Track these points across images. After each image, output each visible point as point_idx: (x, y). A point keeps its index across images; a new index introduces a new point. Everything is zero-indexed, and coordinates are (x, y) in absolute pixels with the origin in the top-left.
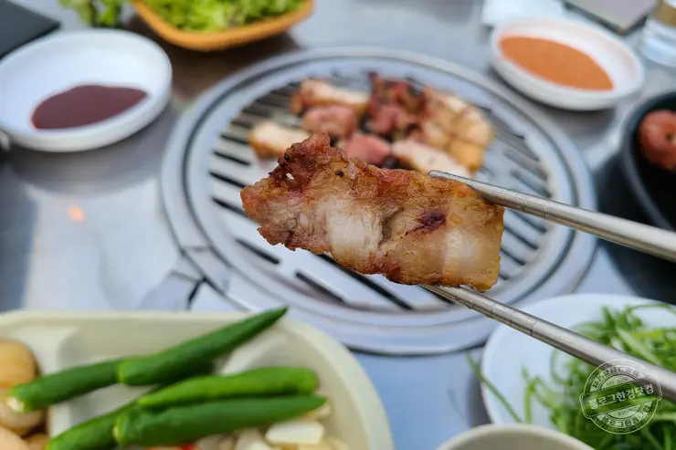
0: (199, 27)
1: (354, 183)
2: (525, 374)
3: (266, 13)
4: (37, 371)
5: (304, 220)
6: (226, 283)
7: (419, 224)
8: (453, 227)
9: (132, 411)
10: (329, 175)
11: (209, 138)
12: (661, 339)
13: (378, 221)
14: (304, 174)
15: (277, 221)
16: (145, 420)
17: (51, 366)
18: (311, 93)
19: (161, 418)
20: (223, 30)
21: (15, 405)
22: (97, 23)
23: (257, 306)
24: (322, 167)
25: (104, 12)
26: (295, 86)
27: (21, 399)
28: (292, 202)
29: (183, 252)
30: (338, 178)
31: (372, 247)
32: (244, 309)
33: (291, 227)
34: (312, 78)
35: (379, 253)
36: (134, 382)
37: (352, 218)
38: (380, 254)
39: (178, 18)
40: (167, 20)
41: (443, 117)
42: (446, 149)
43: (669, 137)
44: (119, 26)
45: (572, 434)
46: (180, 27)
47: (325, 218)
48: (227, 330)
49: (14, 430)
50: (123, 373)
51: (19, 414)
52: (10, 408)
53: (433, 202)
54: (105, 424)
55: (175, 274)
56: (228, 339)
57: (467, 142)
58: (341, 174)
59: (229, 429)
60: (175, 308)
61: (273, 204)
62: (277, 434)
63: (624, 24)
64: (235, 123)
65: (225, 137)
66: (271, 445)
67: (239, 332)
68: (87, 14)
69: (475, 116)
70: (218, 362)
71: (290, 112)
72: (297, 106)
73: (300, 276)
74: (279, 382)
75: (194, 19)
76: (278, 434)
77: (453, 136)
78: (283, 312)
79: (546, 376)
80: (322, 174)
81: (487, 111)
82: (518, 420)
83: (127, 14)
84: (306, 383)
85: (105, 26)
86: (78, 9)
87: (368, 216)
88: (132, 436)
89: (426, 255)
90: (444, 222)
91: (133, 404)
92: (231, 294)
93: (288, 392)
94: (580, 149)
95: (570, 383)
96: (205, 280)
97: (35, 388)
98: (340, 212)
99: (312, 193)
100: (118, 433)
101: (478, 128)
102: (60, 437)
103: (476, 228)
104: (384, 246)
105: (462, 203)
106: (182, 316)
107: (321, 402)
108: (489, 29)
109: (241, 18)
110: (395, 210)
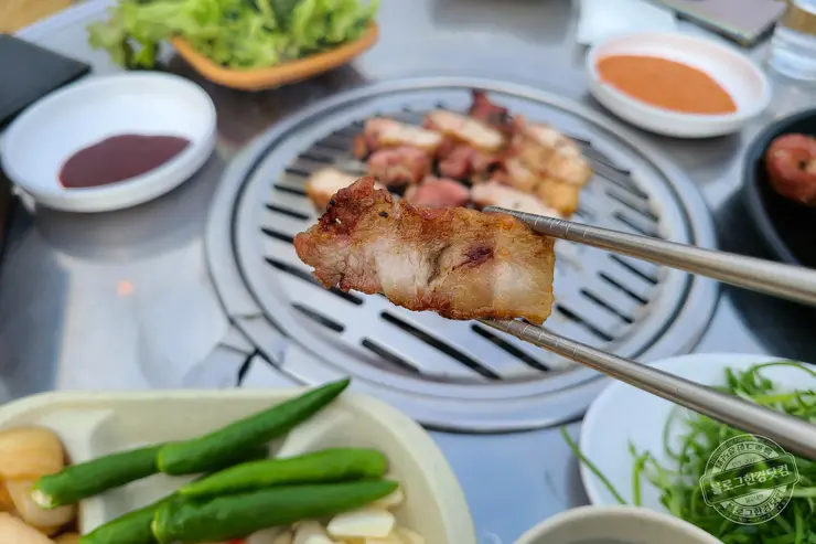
0: (247, 63)
1: (399, 222)
2: (632, 449)
3: (324, 44)
4: (66, 460)
5: (353, 262)
6: (282, 355)
7: (466, 258)
8: (500, 260)
9: (173, 503)
10: (375, 217)
11: (261, 190)
12: (795, 403)
13: (424, 258)
14: (350, 217)
15: (327, 264)
16: (188, 513)
17: (82, 454)
18: (376, 135)
19: (207, 509)
20: (274, 65)
21: (41, 499)
22: (133, 66)
23: (316, 379)
24: (367, 209)
25: (140, 52)
26: (359, 125)
27: (48, 491)
28: (341, 244)
29: (232, 321)
30: (383, 219)
31: (421, 283)
32: (301, 383)
33: (341, 269)
34: (379, 116)
35: (427, 289)
36: (177, 470)
37: (398, 257)
38: (428, 291)
39: (223, 55)
40: (210, 57)
41: (531, 154)
42: (535, 190)
43: (803, 165)
44: (158, 67)
45: (686, 517)
46: (225, 64)
47: (373, 259)
48: (281, 407)
49: (41, 529)
50: (163, 460)
51: (45, 509)
52: (36, 504)
53: (479, 236)
54: (143, 519)
55: (223, 346)
56: (282, 418)
57: (560, 181)
58: (384, 215)
59: (286, 521)
60: (222, 385)
61: (322, 249)
62: (339, 527)
63: (748, 34)
64: (289, 171)
65: (279, 188)
66: (333, 538)
67: (295, 410)
68: (120, 56)
69: (570, 151)
70: (272, 445)
71: (353, 157)
72: (361, 149)
73: (367, 343)
74: (342, 465)
75: (241, 55)
76: (341, 526)
77: (543, 175)
78: (345, 384)
79: (657, 451)
80: (368, 216)
81: (584, 144)
82: (622, 502)
83: (166, 53)
84: (373, 467)
85: (140, 68)
86: (110, 49)
87: (415, 254)
88: (173, 532)
89: (474, 289)
90: (492, 256)
91: (176, 495)
92: (286, 368)
93: (352, 477)
94: (698, 184)
95: (685, 459)
96: (258, 352)
97: (63, 479)
98: (388, 252)
99: (358, 235)
100: (157, 528)
101: (573, 164)
102: (93, 534)
103: (526, 260)
104: (433, 283)
105: (508, 235)
106: (232, 393)
107: (392, 488)
108: (585, 48)
109: (294, 51)
110: (441, 246)
